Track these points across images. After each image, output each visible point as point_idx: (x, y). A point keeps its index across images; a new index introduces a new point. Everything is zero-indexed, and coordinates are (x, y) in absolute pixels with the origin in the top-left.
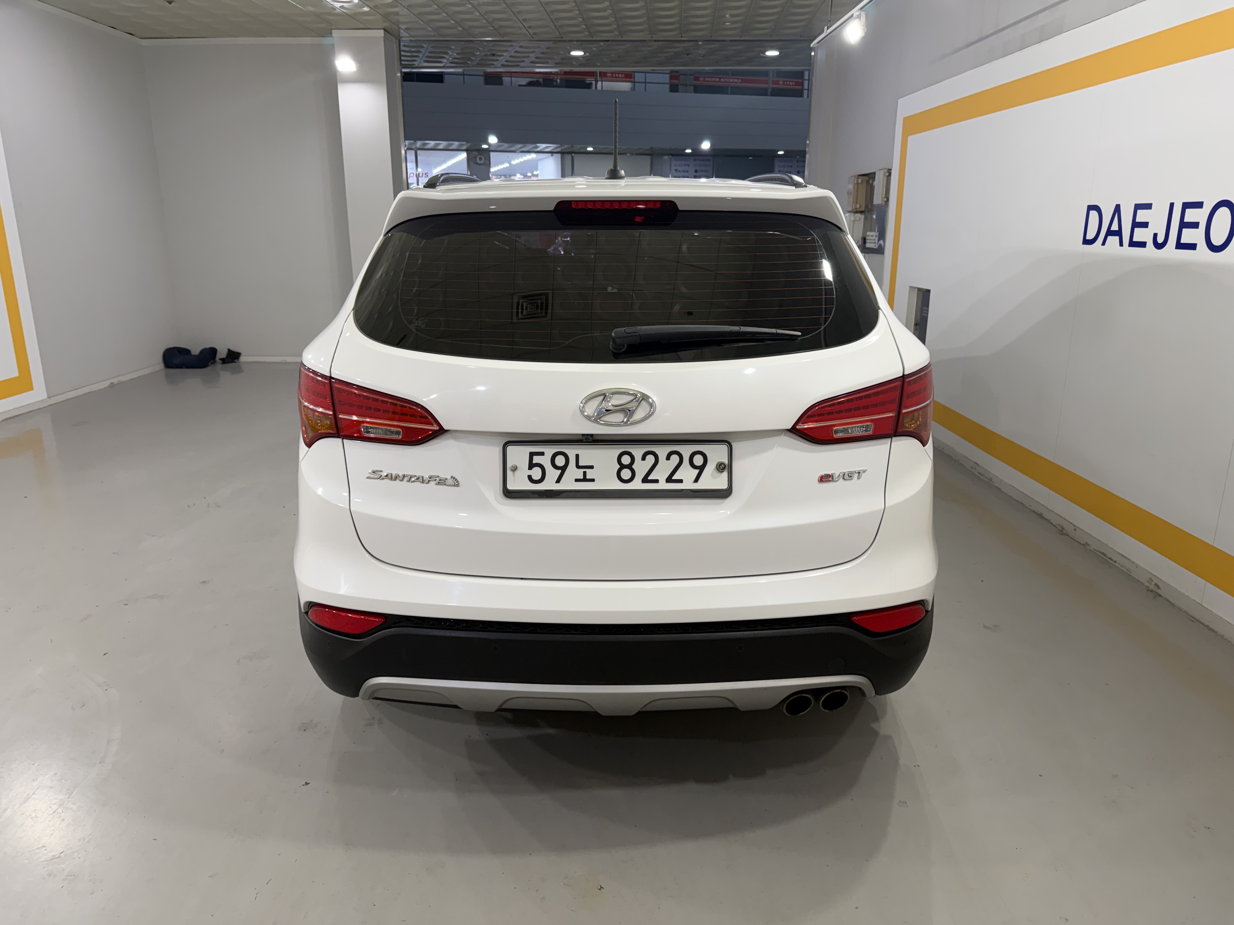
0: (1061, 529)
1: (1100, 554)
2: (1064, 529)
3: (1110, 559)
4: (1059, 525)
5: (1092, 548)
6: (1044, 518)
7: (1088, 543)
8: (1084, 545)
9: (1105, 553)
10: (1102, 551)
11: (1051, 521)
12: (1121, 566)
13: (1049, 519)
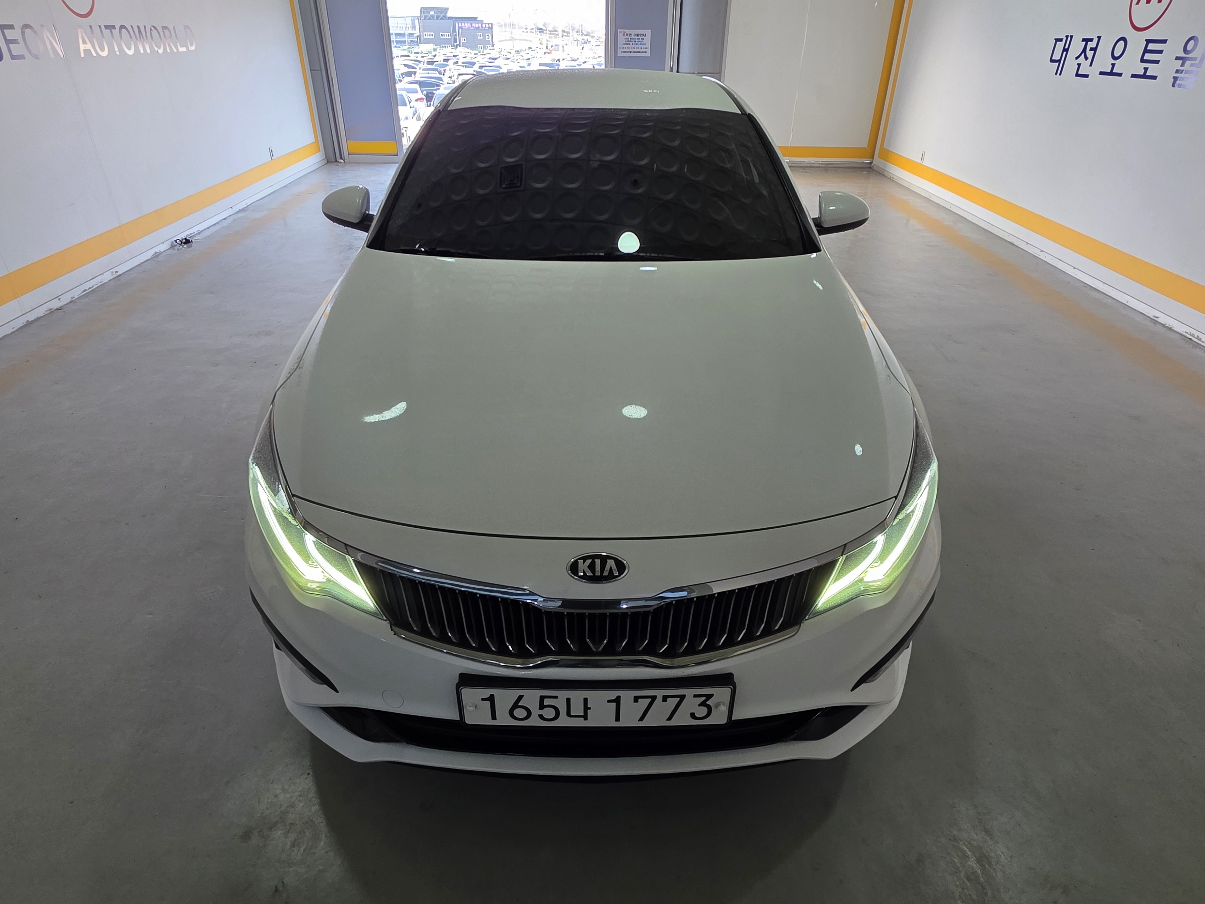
0: (49, 312)
1: (83, 294)
2: (52, 309)
3: (90, 288)
4: (46, 311)
5: (76, 297)
6: (32, 321)
7: (72, 296)
8: (71, 302)
9: (85, 289)
10: (83, 290)
11: (39, 316)
12: (97, 284)
13: (36, 317)
